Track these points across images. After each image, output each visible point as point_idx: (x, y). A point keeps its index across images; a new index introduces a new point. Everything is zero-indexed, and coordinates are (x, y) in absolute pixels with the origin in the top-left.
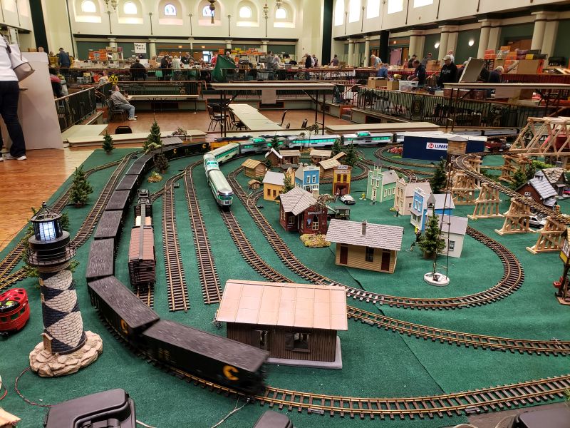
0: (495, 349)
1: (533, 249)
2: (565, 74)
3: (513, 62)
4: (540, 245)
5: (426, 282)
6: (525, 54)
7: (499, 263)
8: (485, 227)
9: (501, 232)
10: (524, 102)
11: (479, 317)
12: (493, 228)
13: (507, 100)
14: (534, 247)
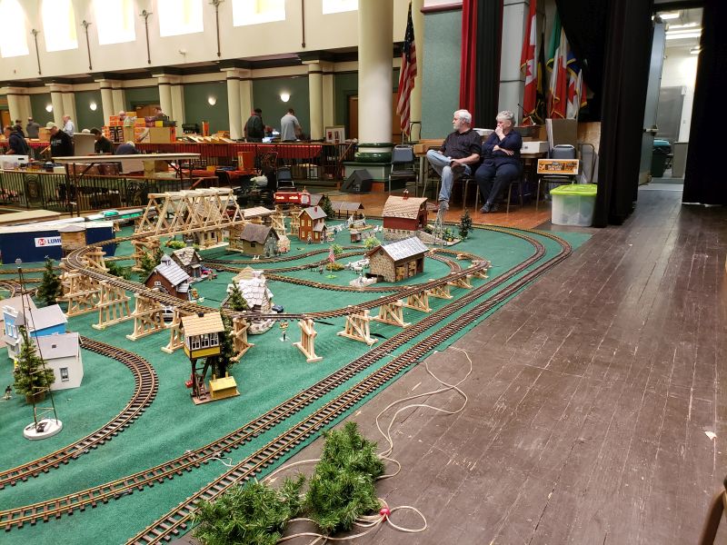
0: (120, 496)
1: (169, 349)
2: (199, 142)
3: (143, 130)
4: (174, 342)
5: (27, 438)
6: (154, 121)
7: (130, 377)
8: (115, 335)
9: (133, 337)
10: (161, 175)
11: (100, 461)
12: (123, 334)
13: (142, 173)
14: (169, 345)
